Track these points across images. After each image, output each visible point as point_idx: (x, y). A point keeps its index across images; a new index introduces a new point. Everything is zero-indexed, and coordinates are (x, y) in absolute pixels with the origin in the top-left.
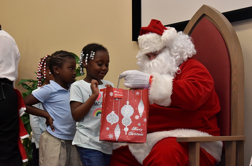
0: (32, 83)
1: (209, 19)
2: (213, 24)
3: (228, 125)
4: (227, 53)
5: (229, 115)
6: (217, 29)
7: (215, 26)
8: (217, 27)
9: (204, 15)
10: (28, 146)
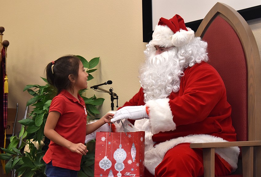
0: (38, 89)
1: (224, 18)
2: (227, 22)
3: (245, 129)
4: (243, 53)
5: (246, 119)
6: (232, 28)
7: (230, 25)
8: (232, 25)
9: (218, 13)
10: (36, 155)
